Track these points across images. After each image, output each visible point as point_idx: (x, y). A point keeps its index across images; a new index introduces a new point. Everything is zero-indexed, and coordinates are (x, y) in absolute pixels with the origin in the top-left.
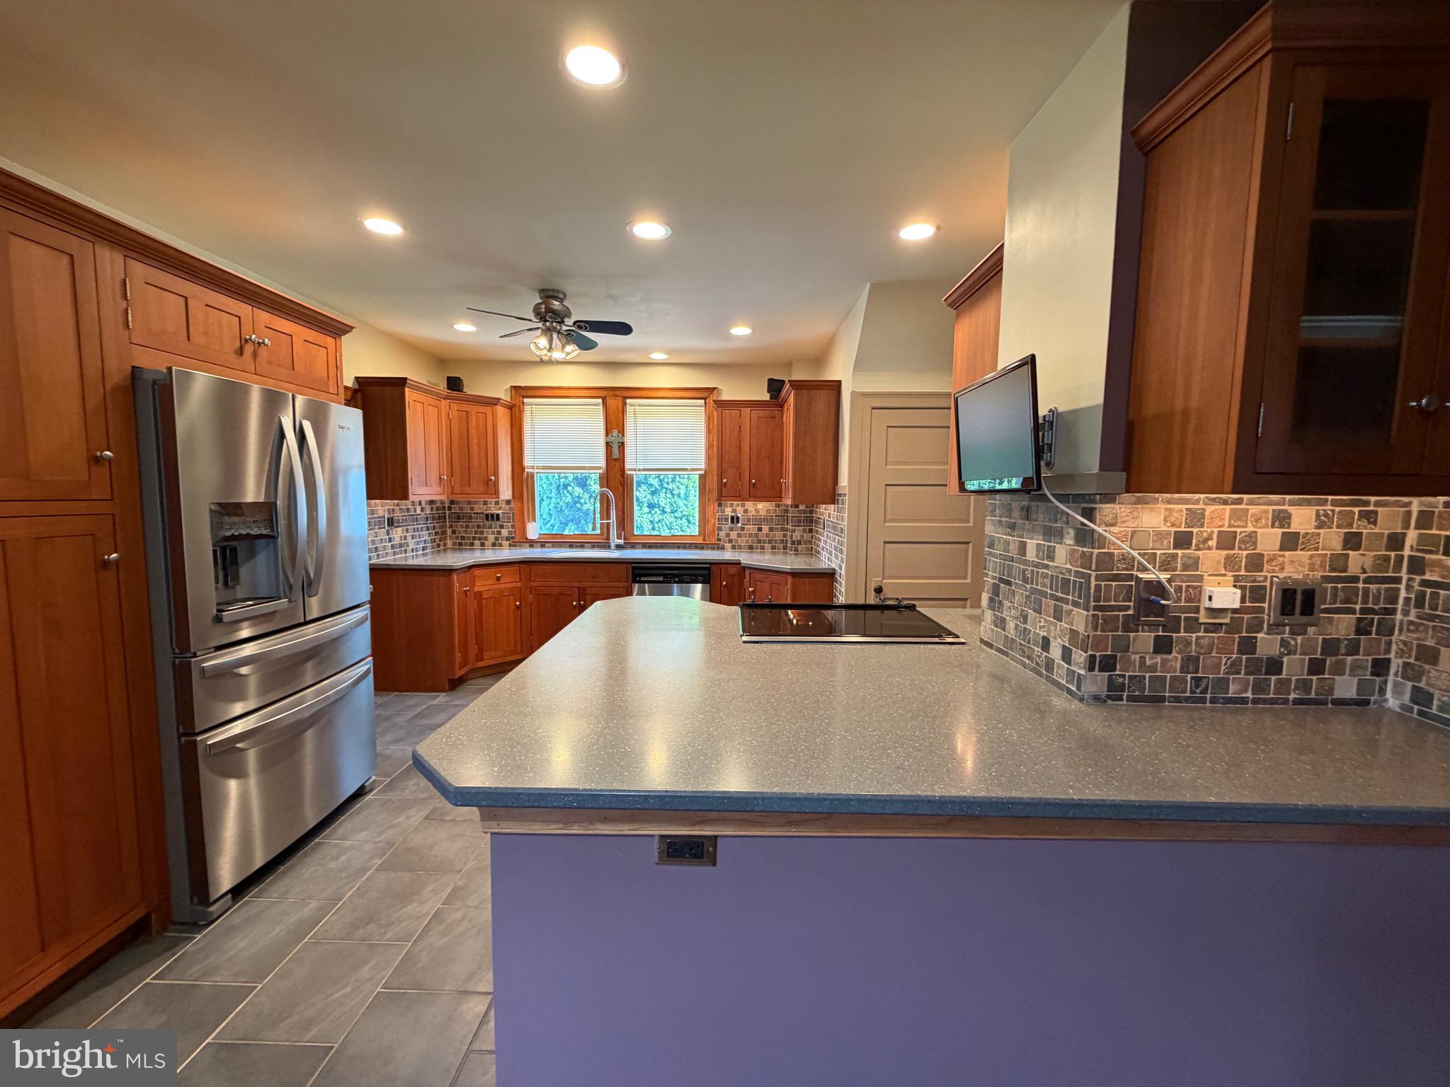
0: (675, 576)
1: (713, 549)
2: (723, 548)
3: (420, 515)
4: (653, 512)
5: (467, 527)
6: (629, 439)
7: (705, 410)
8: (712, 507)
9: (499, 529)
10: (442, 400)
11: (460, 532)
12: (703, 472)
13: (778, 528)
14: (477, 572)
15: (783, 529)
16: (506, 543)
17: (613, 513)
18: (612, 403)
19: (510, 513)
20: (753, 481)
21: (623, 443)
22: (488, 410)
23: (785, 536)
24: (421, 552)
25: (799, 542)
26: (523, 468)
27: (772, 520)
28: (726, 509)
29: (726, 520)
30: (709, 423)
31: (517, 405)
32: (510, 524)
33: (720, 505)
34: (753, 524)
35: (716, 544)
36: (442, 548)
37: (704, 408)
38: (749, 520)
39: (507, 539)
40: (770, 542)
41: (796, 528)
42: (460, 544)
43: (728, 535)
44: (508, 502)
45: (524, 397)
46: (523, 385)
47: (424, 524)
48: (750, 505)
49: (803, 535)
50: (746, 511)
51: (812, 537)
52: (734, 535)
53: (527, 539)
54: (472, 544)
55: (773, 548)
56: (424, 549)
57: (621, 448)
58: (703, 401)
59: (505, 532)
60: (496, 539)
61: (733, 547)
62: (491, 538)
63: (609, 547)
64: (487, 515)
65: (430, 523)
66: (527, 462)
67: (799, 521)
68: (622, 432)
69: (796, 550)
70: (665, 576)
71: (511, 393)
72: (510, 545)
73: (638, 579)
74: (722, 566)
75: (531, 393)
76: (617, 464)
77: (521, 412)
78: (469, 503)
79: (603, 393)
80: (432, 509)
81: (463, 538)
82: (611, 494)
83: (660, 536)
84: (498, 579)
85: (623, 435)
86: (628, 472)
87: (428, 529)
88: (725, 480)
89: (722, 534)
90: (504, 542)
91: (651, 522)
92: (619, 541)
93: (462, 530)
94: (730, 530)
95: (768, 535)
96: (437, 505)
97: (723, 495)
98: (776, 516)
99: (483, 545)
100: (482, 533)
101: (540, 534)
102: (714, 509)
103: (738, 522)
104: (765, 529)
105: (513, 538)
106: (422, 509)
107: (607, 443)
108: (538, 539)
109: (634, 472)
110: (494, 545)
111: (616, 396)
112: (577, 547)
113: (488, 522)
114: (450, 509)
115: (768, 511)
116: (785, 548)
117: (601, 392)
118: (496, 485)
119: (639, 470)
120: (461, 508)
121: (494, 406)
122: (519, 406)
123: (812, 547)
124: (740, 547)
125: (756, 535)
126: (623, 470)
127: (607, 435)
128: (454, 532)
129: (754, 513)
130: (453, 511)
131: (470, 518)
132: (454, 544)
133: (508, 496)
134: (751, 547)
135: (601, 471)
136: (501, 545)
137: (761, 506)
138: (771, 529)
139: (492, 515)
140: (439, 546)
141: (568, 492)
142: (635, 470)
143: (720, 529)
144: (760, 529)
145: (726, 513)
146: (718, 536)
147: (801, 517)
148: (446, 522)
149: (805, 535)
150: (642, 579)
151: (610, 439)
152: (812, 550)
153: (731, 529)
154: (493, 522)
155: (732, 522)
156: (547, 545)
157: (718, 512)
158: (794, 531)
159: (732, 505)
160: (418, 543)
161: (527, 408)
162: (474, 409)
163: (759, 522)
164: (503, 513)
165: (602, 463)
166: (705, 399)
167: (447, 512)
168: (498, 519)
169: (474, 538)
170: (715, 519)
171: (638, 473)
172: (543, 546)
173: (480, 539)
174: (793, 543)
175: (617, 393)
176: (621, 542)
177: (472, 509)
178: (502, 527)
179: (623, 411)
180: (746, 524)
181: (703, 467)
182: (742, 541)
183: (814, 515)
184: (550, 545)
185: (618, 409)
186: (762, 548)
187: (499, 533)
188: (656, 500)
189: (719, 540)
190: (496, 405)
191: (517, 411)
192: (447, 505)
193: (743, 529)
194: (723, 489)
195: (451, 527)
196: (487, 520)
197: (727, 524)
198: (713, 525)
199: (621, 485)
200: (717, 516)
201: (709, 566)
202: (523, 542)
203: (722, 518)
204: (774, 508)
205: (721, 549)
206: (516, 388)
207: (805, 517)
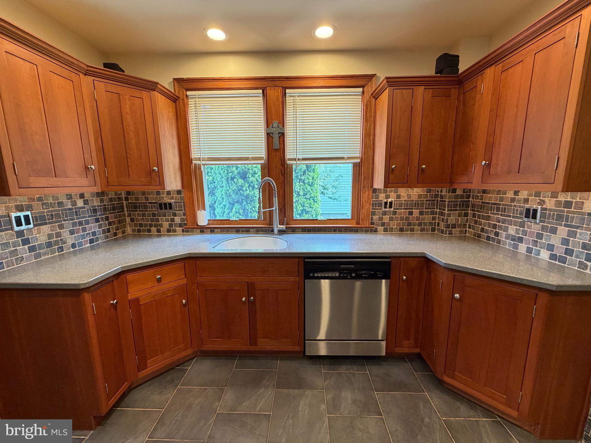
0: (351, 271)
1: (367, 231)
2: (376, 231)
3: (84, 208)
5: (144, 215)
6: (289, 130)
7: (362, 99)
8: (368, 193)
9: (172, 217)
10: (81, 74)
11: (138, 220)
12: (358, 161)
13: (428, 212)
14: (130, 277)
15: (432, 213)
17: (276, 200)
18: (272, 93)
19: (181, 203)
20: (423, 166)
21: (283, 134)
22: (145, 94)
23: (434, 219)
24: (89, 245)
25: (454, 226)
26: (190, 160)
27: (422, 204)
28: (380, 195)
29: (380, 205)
30: (366, 112)
31: (181, 98)
32: (182, 212)
33: (374, 191)
34: (404, 209)
35: (370, 227)
36: (120, 235)
37: (361, 97)
39: (180, 225)
40: (420, 224)
41: (452, 212)
42: (139, 231)
43: (381, 219)
44: (179, 192)
45: (187, 90)
46: (185, 77)
47: (89, 217)
48: (403, 192)
49: (458, 219)
50: (398, 197)
51: (467, 221)
52: (386, 219)
53: (198, 225)
54: (149, 231)
55: (422, 230)
56: (91, 241)
57: (281, 139)
58: (361, 90)
59: (177, 220)
60: (171, 226)
61: (385, 230)
62: (166, 225)
63: (273, 231)
64: (160, 205)
65: (100, 215)
66: (194, 154)
67: (456, 206)
68: (282, 123)
69: (450, 233)
70: (341, 271)
71: (174, 86)
72: (183, 231)
73: (311, 275)
74: (402, 259)
75: (193, 85)
76: (278, 154)
77: (185, 105)
78: (144, 193)
79: (263, 84)
80: (102, 201)
81: (141, 225)
82: (274, 183)
83: (317, 220)
84: (159, 281)
85: (283, 126)
86: (289, 162)
87: (97, 220)
88: (393, 167)
89: (376, 218)
90: (178, 228)
92: (281, 226)
93: (139, 218)
94: (383, 215)
95: (418, 219)
96: (110, 196)
98: (426, 200)
99: (159, 231)
100: (158, 220)
101: (209, 220)
102: (369, 195)
103: (391, 207)
104: (416, 212)
105: (185, 224)
106: (86, 202)
107: (268, 134)
108: (208, 225)
109: (294, 162)
110: (169, 231)
111: (276, 86)
112: (243, 231)
113: (162, 211)
114: (127, 199)
115: (420, 196)
117: (262, 82)
118: (160, 175)
119: (299, 160)
120: (137, 199)
121: (152, 92)
122: (183, 99)
123: (466, 231)
124: (391, 230)
125: (407, 219)
126: (283, 160)
127: (268, 127)
128: (132, 220)
129: (406, 198)
130: (130, 201)
131: (146, 207)
132: (134, 231)
133: (177, 186)
134: (401, 230)
135: (262, 162)
137: (413, 191)
138: (421, 213)
139: (165, 204)
140: (115, 234)
141: (234, 183)
142: (295, 159)
143: (373, 214)
144: (411, 213)
145: (380, 199)
146: (372, 220)
147: (457, 201)
148: (123, 211)
149: (460, 219)
150: (316, 275)
151: (271, 130)
152: (465, 233)
153: (385, 213)
154: (166, 211)
155: (386, 207)
156: (216, 230)
157: (373, 198)
158: (449, 215)
159: (385, 192)
160: (83, 237)
161: (191, 102)
162: (126, 92)
163: (410, 205)
164: (175, 202)
165: (262, 152)
166: (363, 87)
167: (125, 202)
168: (171, 208)
169: (151, 226)
170: (370, 206)
171: (298, 162)
172: (212, 232)
173: (156, 226)
174: (447, 226)
175: (277, 83)
176: (283, 227)
177: (147, 199)
178: (175, 215)
179: (284, 103)
180: (398, 209)
181: (359, 155)
182: (394, 225)
183: (471, 199)
184: (219, 230)
185: (278, 100)
186: (412, 230)
187: (173, 220)
189: (372, 223)
190: (155, 91)
191: (181, 104)
192: (123, 196)
193: (395, 213)
194: (391, 176)
195: (129, 215)
196: (161, 209)
197: (380, 209)
198: (368, 210)
199: (282, 174)
200: (372, 202)
201: (389, 260)
202: (194, 228)
203: (376, 203)
204: (425, 193)
205: (374, 231)
206: (178, 81)
207: (461, 201)
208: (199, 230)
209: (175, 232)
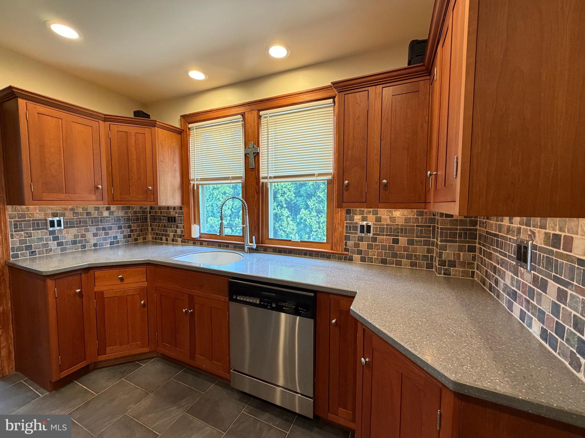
0: (274, 300)
1: (340, 259)
2: (351, 259)
3: (109, 217)
4: (320, 216)
5: (159, 226)
6: (263, 150)
7: (334, 110)
8: (341, 214)
9: (176, 229)
10: (100, 121)
11: (155, 230)
12: (331, 177)
13: (421, 241)
15: (427, 243)
16: (180, 240)
17: (246, 218)
18: (251, 117)
19: (182, 217)
20: (385, 181)
21: (258, 154)
22: (147, 130)
23: (429, 251)
24: (109, 246)
25: (452, 264)
26: (189, 180)
27: (412, 231)
28: (355, 217)
29: (355, 228)
31: (185, 130)
32: (182, 225)
33: (348, 212)
34: (386, 235)
35: (343, 254)
36: (141, 240)
37: (332, 109)
38: (382, 230)
39: (180, 237)
40: (409, 257)
41: (448, 244)
42: (156, 239)
43: (357, 245)
44: (181, 208)
45: (189, 123)
46: (187, 113)
47: (113, 224)
48: (384, 213)
49: (459, 255)
50: (378, 220)
51: (474, 258)
52: (363, 246)
53: (191, 237)
54: (161, 239)
55: (413, 264)
56: (112, 243)
57: (257, 159)
58: (331, 100)
59: (179, 231)
60: (174, 236)
61: (363, 260)
63: (244, 248)
64: (169, 218)
65: (123, 224)
66: (192, 176)
67: (453, 235)
68: (257, 143)
69: (447, 273)
70: (262, 298)
71: (181, 122)
72: (182, 241)
73: (234, 297)
75: (193, 119)
76: (253, 173)
77: (188, 136)
79: (241, 110)
80: (126, 213)
81: (157, 234)
84: (122, 279)
85: (258, 146)
86: (265, 181)
87: (120, 228)
88: (346, 182)
89: (350, 243)
90: (179, 239)
91: (319, 223)
92: (252, 244)
93: (156, 228)
94: (359, 240)
95: (406, 249)
96: (135, 210)
97: (345, 200)
98: (417, 226)
99: (167, 240)
100: (167, 231)
101: (200, 234)
102: (341, 215)
103: (369, 231)
104: (403, 241)
105: (184, 236)
107: (245, 155)
108: (199, 238)
110: (173, 240)
111: (253, 110)
112: (224, 246)
113: (169, 223)
114: (150, 212)
115: (407, 220)
116: (430, 266)
118: (154, 193)
119: (270, 178)
120: (156, 212)
121: (153, 128)
123: (473, 273)
124: (371, 260)
125: (391, 248)
126: (258, 178)
127: (245, 148)
128: (152, 230)
129: (388, 222)
130: (152, 214)
131: (160, 219)
132: (152, 238)
133: (178, 203)
134: (384, 262)
135: (242, 181)
136: (177, 241)
137: (398, 213)
138: (411, 242)
139: (172, 218)
140: (136, 240)
143: (347, 238)
144: (396, 241)
145: (355, 221)
146: (346, 245)
147: (457, 229)
148: (148, 222)
149: (462, 254)
150: (238, 298)
151: (249, 151)
152: (473, 276)
153: (361, 239)
154: (172, 223)
155: (362, 231)
156: (204, 243)
157: (346, 220)
158: (444, 248)
159: (362, 213)
160: (105, 239)
161: (191, 132)
163: (395, 232)
164: (178, 217)
165: (241, 172)
166: (334, 98)
167: (149, 215)
168: (175, 221)
169: (162, 235)
170: (343, 228)
171: (271, 181)
172: (201, 244)
173: (166, 235)
174: (443, 263)
175: (253, 107)
177: (161, 213)
178: (177, 227)
179: (259, 124)
180: (378, 235)
181: (331, 171)
182: (373, 254)
183: (478, 227)
184: (206, 243)
185: (254, 122)
186: (399, 263)
187: (176, 232)
188: (321, 207)
189: (346, 250)
190: (155, 127)
191: (185, 135)
192: (148, 210)
193: (374, 240)
194: (345, 193)
195: (151, 226)
196: (169, 221)
197: (356, 233)
198: (341, 234)
199: (257, 193)
200: (345, 225)
201: (312, 294)
202: (188, 240)
203: (350, 227)
204: (415, 216)
205: (349, 260)
206: (184, 117)
207: (463, 230)
208: (192, 242)
209: (177, 242)
